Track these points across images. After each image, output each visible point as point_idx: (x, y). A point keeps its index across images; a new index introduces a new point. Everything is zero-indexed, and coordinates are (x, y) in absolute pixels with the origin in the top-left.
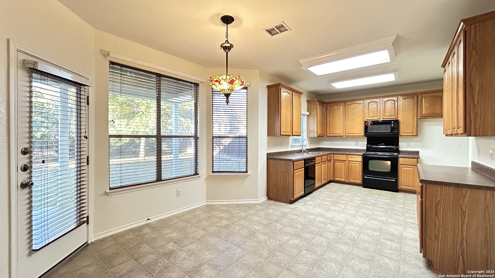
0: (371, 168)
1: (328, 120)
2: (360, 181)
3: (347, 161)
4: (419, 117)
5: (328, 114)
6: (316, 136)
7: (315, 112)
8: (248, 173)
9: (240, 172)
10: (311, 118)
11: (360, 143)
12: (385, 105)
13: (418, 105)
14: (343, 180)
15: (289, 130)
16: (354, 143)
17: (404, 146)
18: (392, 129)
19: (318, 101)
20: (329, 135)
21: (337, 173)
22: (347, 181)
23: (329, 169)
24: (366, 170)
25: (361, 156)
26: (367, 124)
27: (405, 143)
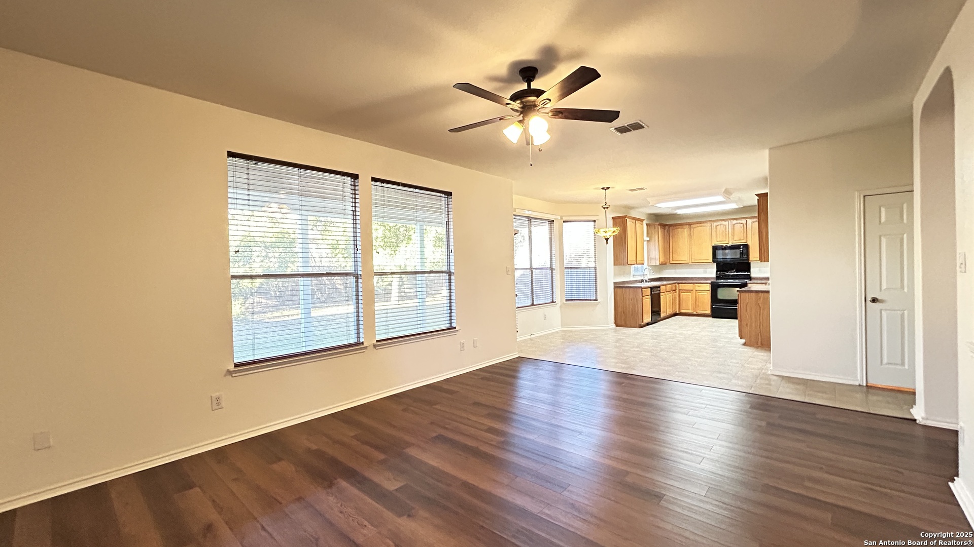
0: (720, 297)
1: (671, 245)
2: (709, 312)
3: (694, 291)
5: (671, 238)
6: (658, 264)
7: (656, 237)
8: (599, 301)
9: (590, 300)
10: (652, 243)
11: (708, 270)
12: (734, 228)
14: (690, 311)
15: (634, 259)
16: (702, 270)
17: (755, 272)
18: (742, 253)
19: (659, 225)
20: (672, 262)
21: (684, 305)
22: (695, 313)
23: (674, 299)
24: (714, 299)
25: (709, 284)
26: (715, 249)
27: (757, 269)
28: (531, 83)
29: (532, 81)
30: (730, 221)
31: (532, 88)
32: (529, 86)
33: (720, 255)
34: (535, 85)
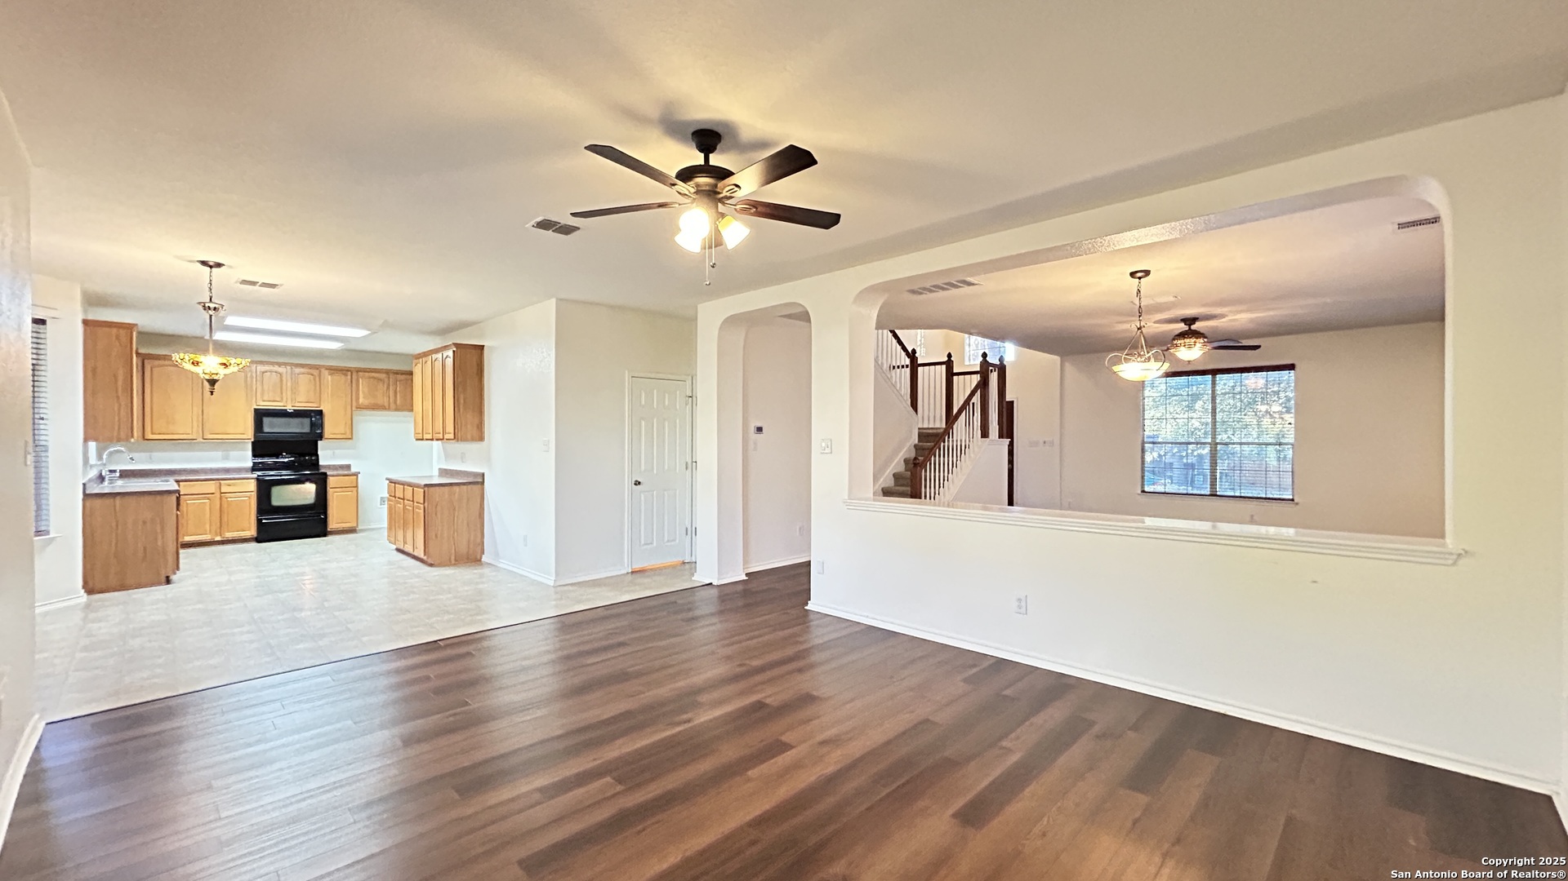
0: (276, 502)
2: (252, 532)
3: (218, 495)
4: (354, 409)
12: (296, 381)
13: (353, 385)
14: (206, 537)
17: (327, 456)
18: (312, 425)
20: (150, 436)
22: (219, 538)
24: (264, 505)
25: (253, 480)
26: (260, 415)
27: (329, 452)
28: (710, 155)
29: (712, 152)
30: (289, 368)
31: (711, 163)
32: (707, 159)
33: (271, 426)
34: (716, 160)
